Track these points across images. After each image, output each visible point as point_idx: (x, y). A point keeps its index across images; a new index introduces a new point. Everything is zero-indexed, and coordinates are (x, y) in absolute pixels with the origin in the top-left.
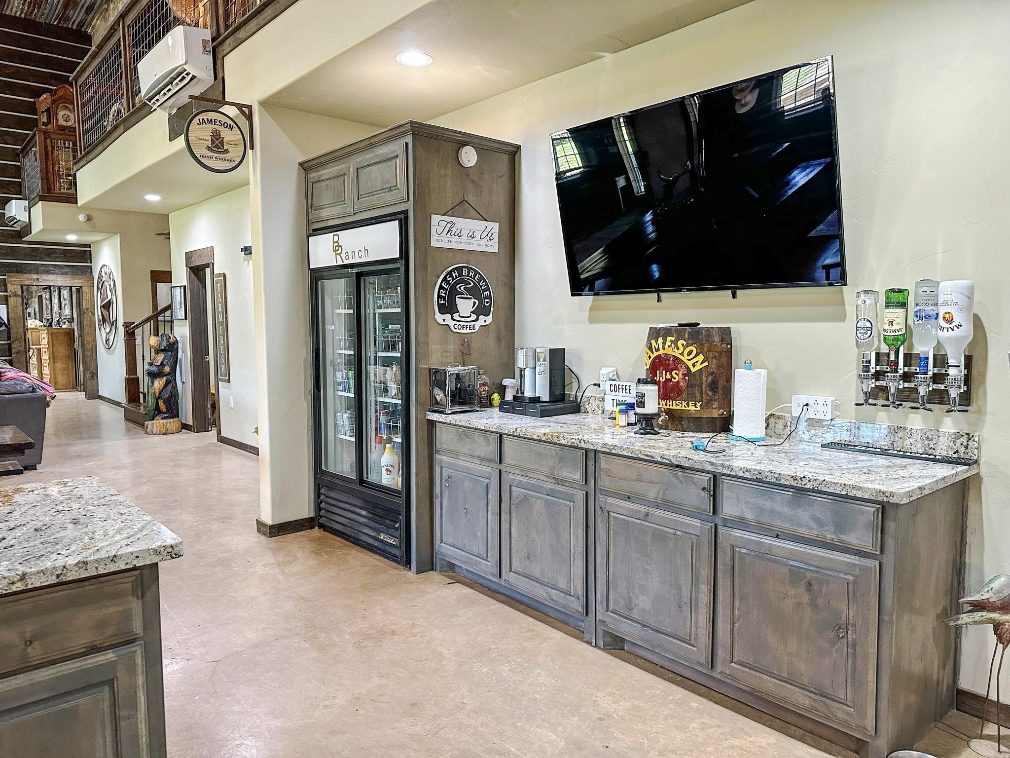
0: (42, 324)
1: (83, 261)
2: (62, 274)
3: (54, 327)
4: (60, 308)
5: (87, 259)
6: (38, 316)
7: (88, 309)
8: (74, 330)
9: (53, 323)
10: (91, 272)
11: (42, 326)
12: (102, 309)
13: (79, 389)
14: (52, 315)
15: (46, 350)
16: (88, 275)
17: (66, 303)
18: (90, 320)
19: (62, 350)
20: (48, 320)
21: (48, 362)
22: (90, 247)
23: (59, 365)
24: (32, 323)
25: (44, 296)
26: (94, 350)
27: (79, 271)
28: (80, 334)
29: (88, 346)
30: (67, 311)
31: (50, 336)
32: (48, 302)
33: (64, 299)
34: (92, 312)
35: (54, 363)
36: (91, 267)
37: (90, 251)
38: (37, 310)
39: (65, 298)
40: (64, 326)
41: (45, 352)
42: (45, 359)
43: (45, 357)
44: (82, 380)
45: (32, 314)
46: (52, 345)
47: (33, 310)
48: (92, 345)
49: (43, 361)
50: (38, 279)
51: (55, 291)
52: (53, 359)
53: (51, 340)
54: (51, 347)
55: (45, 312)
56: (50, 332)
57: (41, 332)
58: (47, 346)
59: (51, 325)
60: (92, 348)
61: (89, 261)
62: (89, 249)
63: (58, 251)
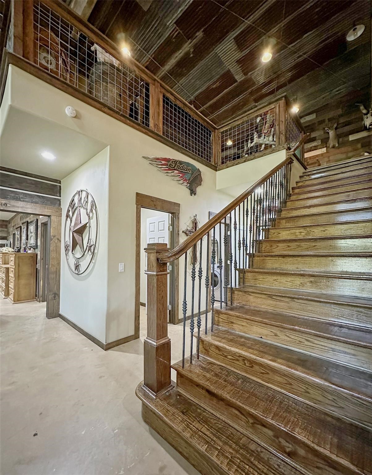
0: (13, 250)
1: (53, 194)
2: (32, 203)
3: (21, 252)
4: (27, 239)
5: (57, 193)
6: (12, 246)
7: (54, 236)
8: (37, 255)
9: (21, 250)
10: (60, 204)
11: (13, 252)
12: (75, 234)
13: (38, 299)
14: (21, 244)
15: (13, 270)
16: (57, 206)
17: (32, 235)
18: (56, 246)
19: (26, 269)
20: (18, 247)
21: (14, 279)
22: (60, 183)
23: (23, 282)
24: (6, 249)
25: (16, 233)
26: (57, 273)
27: (49, 202)
28: (42, 258)
29: (52, 269)
30: (32, 241)
31: (17, 259)
32: (19, 236)
33: (31, 233)
34: (58, 239)
35: (18, 280)
36: (59, 200)
37: (60, 186)
38: (12, 242)
39: (32, 231)
40: (29, 252)
41: (12, 271)
42: (11, 277)
43: (11, 275)
44: (41, 293)
45: (9, 245)
46: (18, 266)
47: (9, 243)
48: (56, 268)
49: (10, 277)
50: (6, 204)
51: (24, 228)
52: (18, 277)
53: (17, 262)
54: (17, 268)
55: (16, 243)
56: (17, 256)
57: (10, 256)
58: (14, 267)
59: (19, 251)
60: (56, 272)
61: (58, 195)
62: (59, 185)
63: (29, 181)
